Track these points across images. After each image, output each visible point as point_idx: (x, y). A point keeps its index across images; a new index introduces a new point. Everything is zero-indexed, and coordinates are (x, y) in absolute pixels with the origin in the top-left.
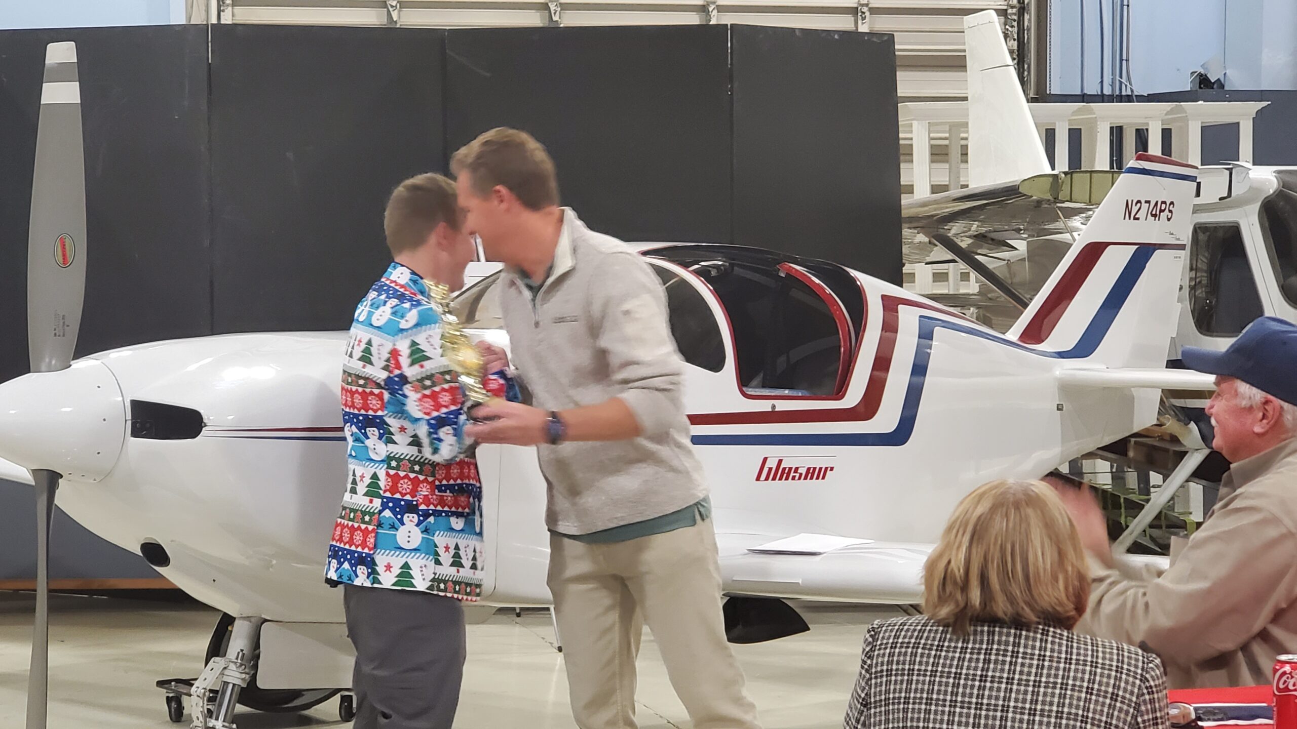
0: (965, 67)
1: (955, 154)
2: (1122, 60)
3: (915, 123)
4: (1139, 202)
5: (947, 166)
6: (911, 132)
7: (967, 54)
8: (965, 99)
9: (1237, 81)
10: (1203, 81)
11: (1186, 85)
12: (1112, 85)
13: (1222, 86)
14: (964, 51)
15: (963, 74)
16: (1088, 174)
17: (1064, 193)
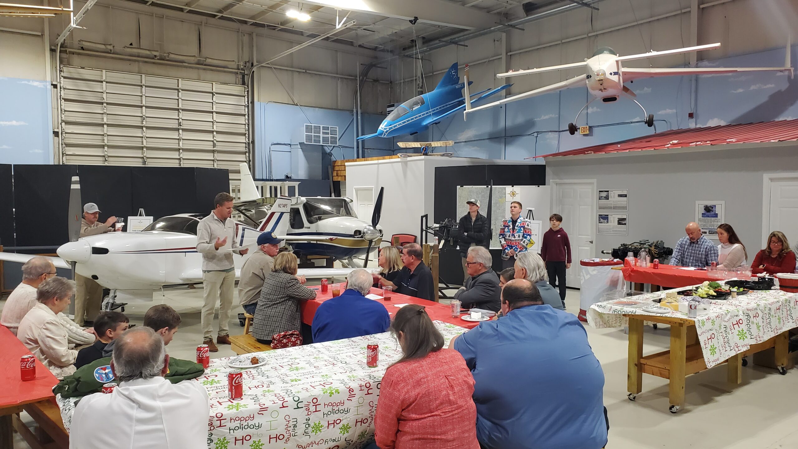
1: (237, 191)
2: (270, 172)
5: (235, 193)
7: (240, 170)
8: (240, 180)
9: (294, 177)
10: (287, 177)
11: (283, 177)
12: (269, 177)
13: (291, 178)
15: (239, 174)
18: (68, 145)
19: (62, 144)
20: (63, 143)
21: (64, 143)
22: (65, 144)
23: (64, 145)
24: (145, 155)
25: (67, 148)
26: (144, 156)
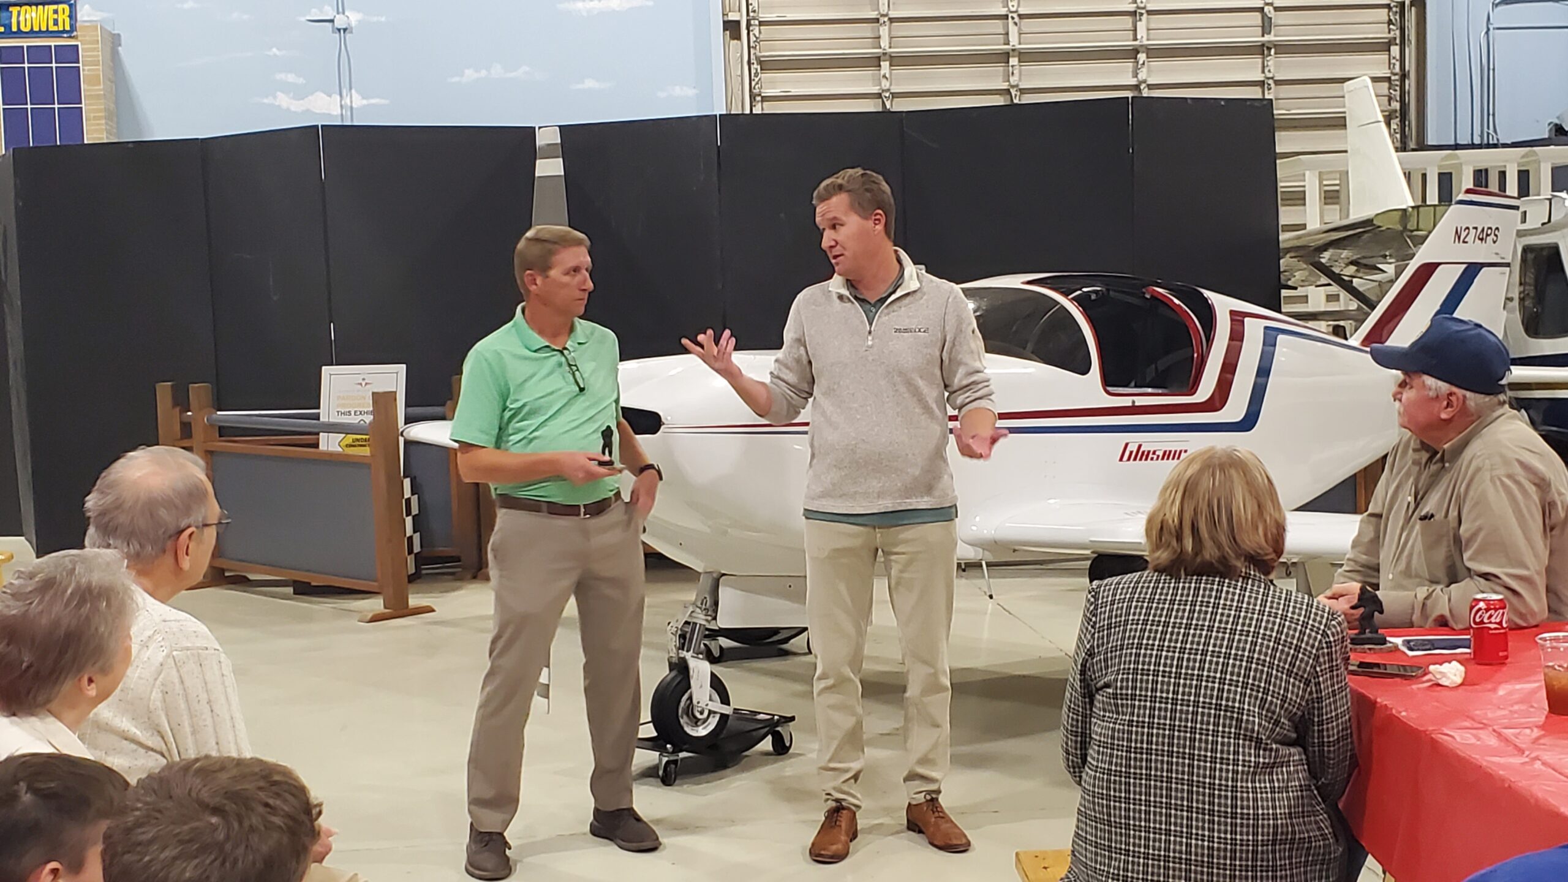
0: (1345, 125)
3: (1307, 173)
4: (1468, 228)
5: (1333, 206)
6: (1304, 181)
7: (1347, 115)
8: (1346, 152)
10: (1557, 129)
11: (1542, 133)
14: (1344, 113)
15: (1343, 131)
16: (1432, 208)
17: (1411, 225)
18: (767, 65)
19: (749, 63)
20: (752, 57)
21: (757, 58)
22: (760, 63)
23: (755, 66)
24: (1014, 80)
25: (766, 76)
26: (1013, 87)
